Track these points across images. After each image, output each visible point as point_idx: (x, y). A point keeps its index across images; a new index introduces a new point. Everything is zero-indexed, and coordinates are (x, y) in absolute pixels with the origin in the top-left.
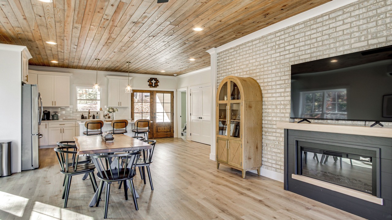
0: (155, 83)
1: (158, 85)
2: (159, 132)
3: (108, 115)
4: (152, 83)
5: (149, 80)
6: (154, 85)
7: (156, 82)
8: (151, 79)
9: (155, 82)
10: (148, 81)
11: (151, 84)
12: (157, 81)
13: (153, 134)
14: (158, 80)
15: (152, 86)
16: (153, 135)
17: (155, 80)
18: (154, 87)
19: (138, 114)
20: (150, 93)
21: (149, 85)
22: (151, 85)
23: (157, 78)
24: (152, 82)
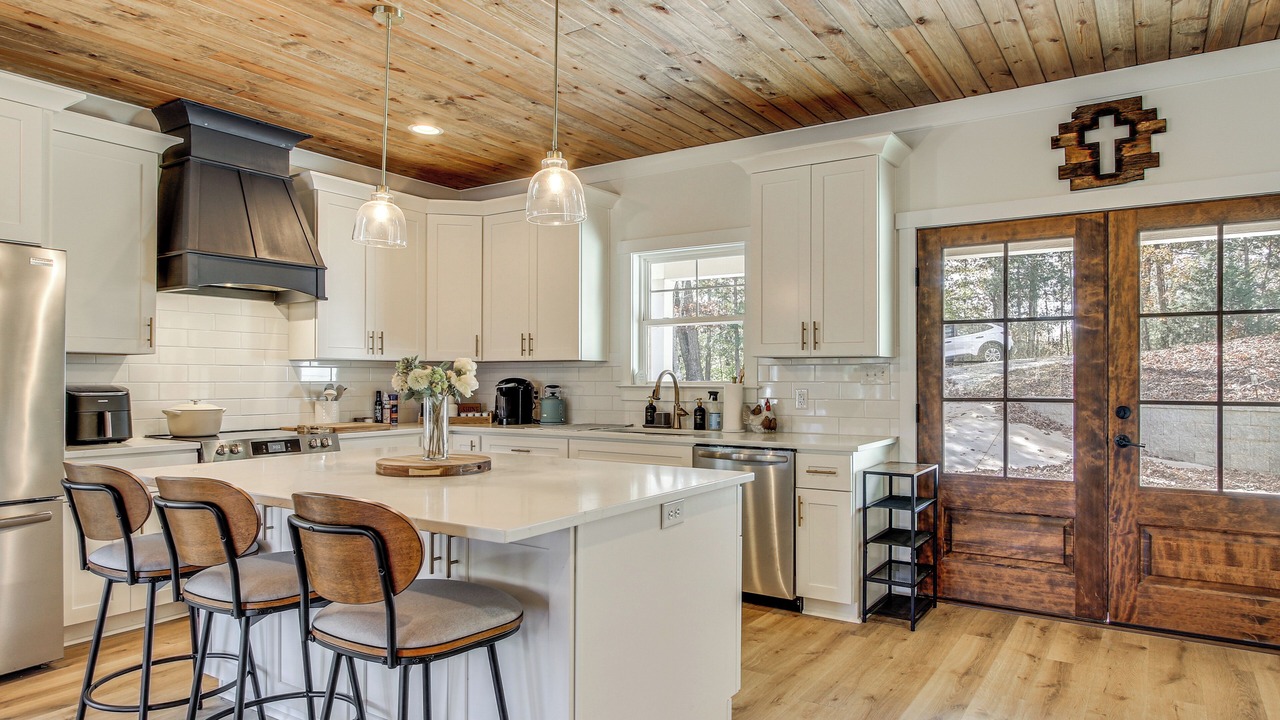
0: (1119, 145)
1: (1153, 160)
2: (1162, 578)
3: (765, 413)
4: (1095, 149)
5: (1064, 128)
6: (1108, 165)
7: (1134, 132)
8: (1085, 119)
9: (1123, 132)
10: (1055, 143)
11: (1084, 157)
12: (1143, 126)
13: (1101, 586)
14: (1152, 114)
15: (1090, 179)
16: (1106, 598)
17: (1118, 122)
18: (1114, 178)
19: (973, 411)
20: (1078, 236)
21: (1065, 173)
22: (1082, 171)
23: (1138, 100)
24: (1091, 137)
